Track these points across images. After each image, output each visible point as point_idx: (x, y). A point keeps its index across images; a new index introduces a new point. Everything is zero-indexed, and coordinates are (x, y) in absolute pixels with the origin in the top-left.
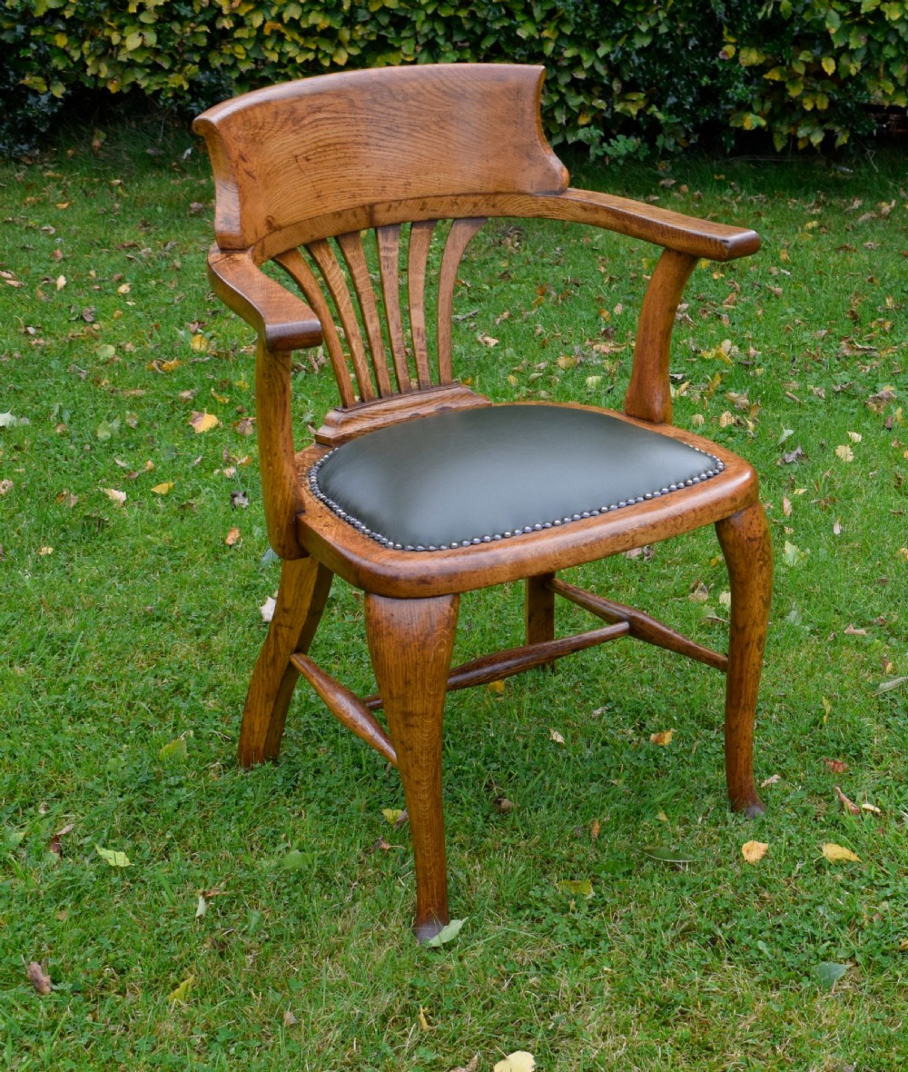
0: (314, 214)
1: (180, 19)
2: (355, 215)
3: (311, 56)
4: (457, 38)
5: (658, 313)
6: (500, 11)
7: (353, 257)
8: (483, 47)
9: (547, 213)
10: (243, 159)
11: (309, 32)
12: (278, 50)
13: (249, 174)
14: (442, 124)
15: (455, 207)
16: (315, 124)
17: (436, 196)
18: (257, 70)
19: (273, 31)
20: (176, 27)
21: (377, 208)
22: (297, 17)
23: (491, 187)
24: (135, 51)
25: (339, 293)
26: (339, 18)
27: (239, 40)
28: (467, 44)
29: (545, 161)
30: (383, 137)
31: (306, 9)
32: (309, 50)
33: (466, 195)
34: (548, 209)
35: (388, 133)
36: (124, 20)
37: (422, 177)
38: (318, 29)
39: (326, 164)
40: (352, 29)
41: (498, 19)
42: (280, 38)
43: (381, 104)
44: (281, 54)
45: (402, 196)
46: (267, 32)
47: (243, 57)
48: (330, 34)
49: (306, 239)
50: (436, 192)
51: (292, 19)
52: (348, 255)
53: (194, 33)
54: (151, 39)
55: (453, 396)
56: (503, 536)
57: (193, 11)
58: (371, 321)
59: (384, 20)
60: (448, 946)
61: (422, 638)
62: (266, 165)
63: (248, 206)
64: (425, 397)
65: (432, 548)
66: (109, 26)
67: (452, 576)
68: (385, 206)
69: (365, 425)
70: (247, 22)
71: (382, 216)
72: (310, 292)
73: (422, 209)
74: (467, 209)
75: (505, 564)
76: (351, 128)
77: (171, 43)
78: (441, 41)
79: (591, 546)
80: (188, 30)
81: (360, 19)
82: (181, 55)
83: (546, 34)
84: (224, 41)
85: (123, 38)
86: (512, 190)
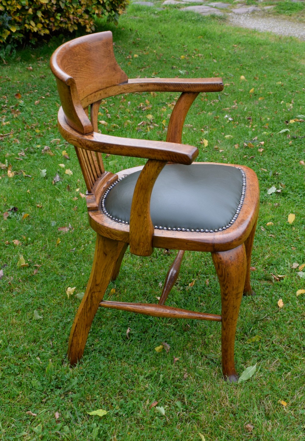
14: (87, 63)
15: (95, 97)
37: (86, 87)
50: (90, 92)
86: (111, 85)
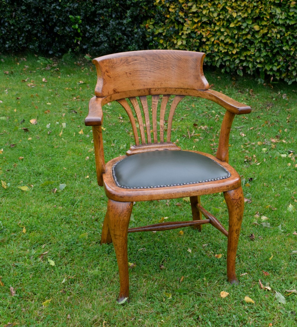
0: (131, 89)
1: (193, 38)
2: (144, 91)
3: (226, 51)
4: (267, 48)
5: (224, 128)
6: (279, 42)
7: (144, 103)
8: (274, 52)
9: (200, 96)
10: (107, 72)
11: (226, 44)
12: (217, 48)
13: (109, 76)
14: (173, 67)
15: (175, 92)
16: (134, 64)
17: (170, 88)
18: (211, 53)
19: (217, 43)
20: (191, 40)
21: (152, 89)
22: (223, 39)
23: (186, 87)
24: (179, 46)
25: (138, 113)
26: (235, 40)
27: (207, 45)
28: (270, 51)
29: (201, 81)
30: (155, 70)
31: (226, 37)
32: (226, 49)
33: (179, 88)
34: (201, 95)
35: (157, 68)
36: (178, 37)
37: (166, 82)
38: (229, 43)
39: (136, 76)
40: (238, 44)
41: (278, 44)
42: (218, 45)
43: (155, 60)
44: (218, 49)
45: (160, 87)
46: (215, 43)
47: (208, 49)
48: (232, 45)
49: (128, 96)
50: (170, 87)
51: (222, 40)
52: (142, 102)
53: (195, 42)
54: (184, 43)
55: (170, 146)
56: (151, 187)
57: (196, 36)
58: (147, 122)
59: (247, 42)
60: (123, 305)
61: (120, 213)
62: (116, 74)
63: (106, 85)
64: (161, 146)
65: (128, 188)
66: (174, 38)
67: (129, 197)
68: (154, 89)
69: (141, 151)
70: (210, 40)
71: (153, 92)
72: (128, 111)
73: (165, 91)
74: (178, 93)
75: (147, 195)
76: (145, 66)
77: (190, 44)
78: (262, 49)
79: (175, 194)
80: (194, 41)
81: (240, 41)
82: (192, 48)
83: (292, 49)
84: (204, 45)
85: (177, 42)
86: (192, 88)
